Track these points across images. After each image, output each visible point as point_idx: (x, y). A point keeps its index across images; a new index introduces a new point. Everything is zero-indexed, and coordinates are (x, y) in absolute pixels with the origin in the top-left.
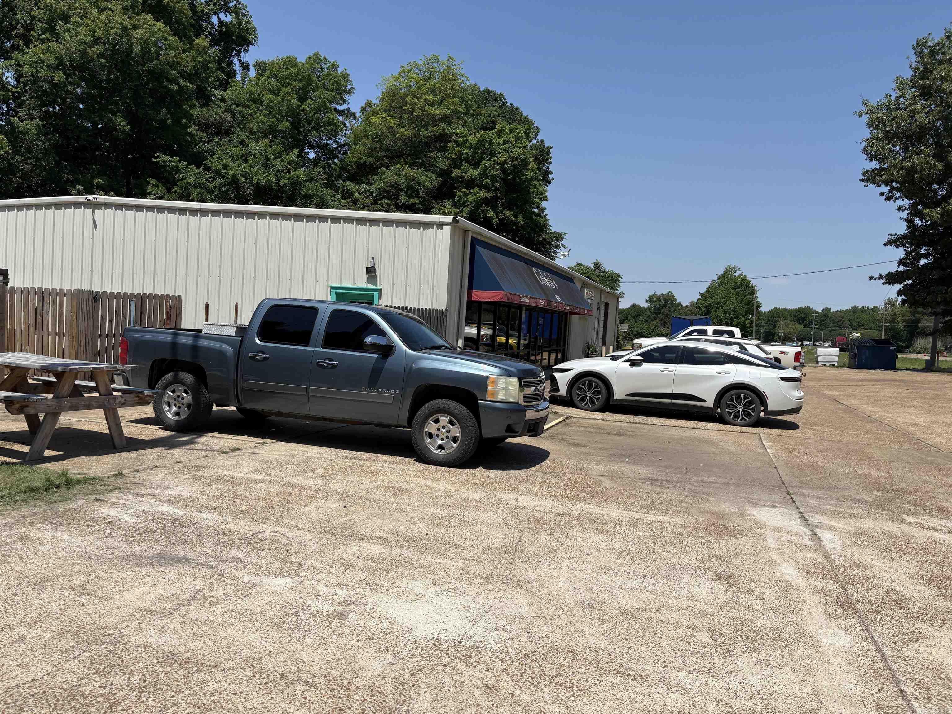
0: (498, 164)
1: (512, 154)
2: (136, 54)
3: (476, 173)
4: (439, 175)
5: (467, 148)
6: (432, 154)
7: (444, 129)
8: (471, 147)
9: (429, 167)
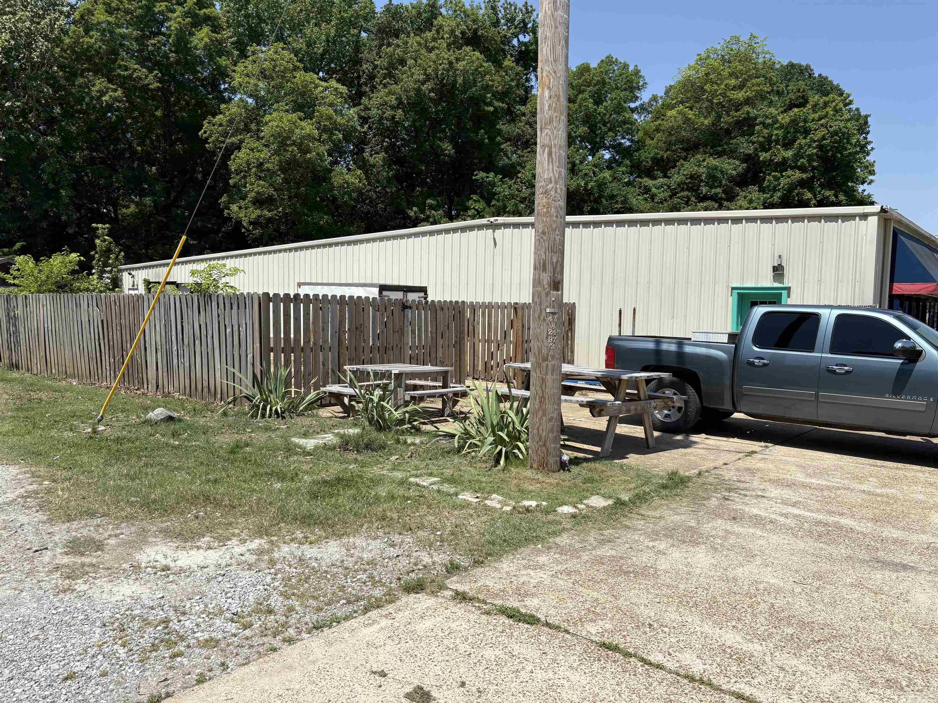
0: (815, 141)
1: (831, 130)
2: (460, 84)
3: (789, 154)
4: (744, 161)
5: (777, 129)
6: (735, 140)
7: (748, 113)
8: (781, 127)
9: (732, 154)
